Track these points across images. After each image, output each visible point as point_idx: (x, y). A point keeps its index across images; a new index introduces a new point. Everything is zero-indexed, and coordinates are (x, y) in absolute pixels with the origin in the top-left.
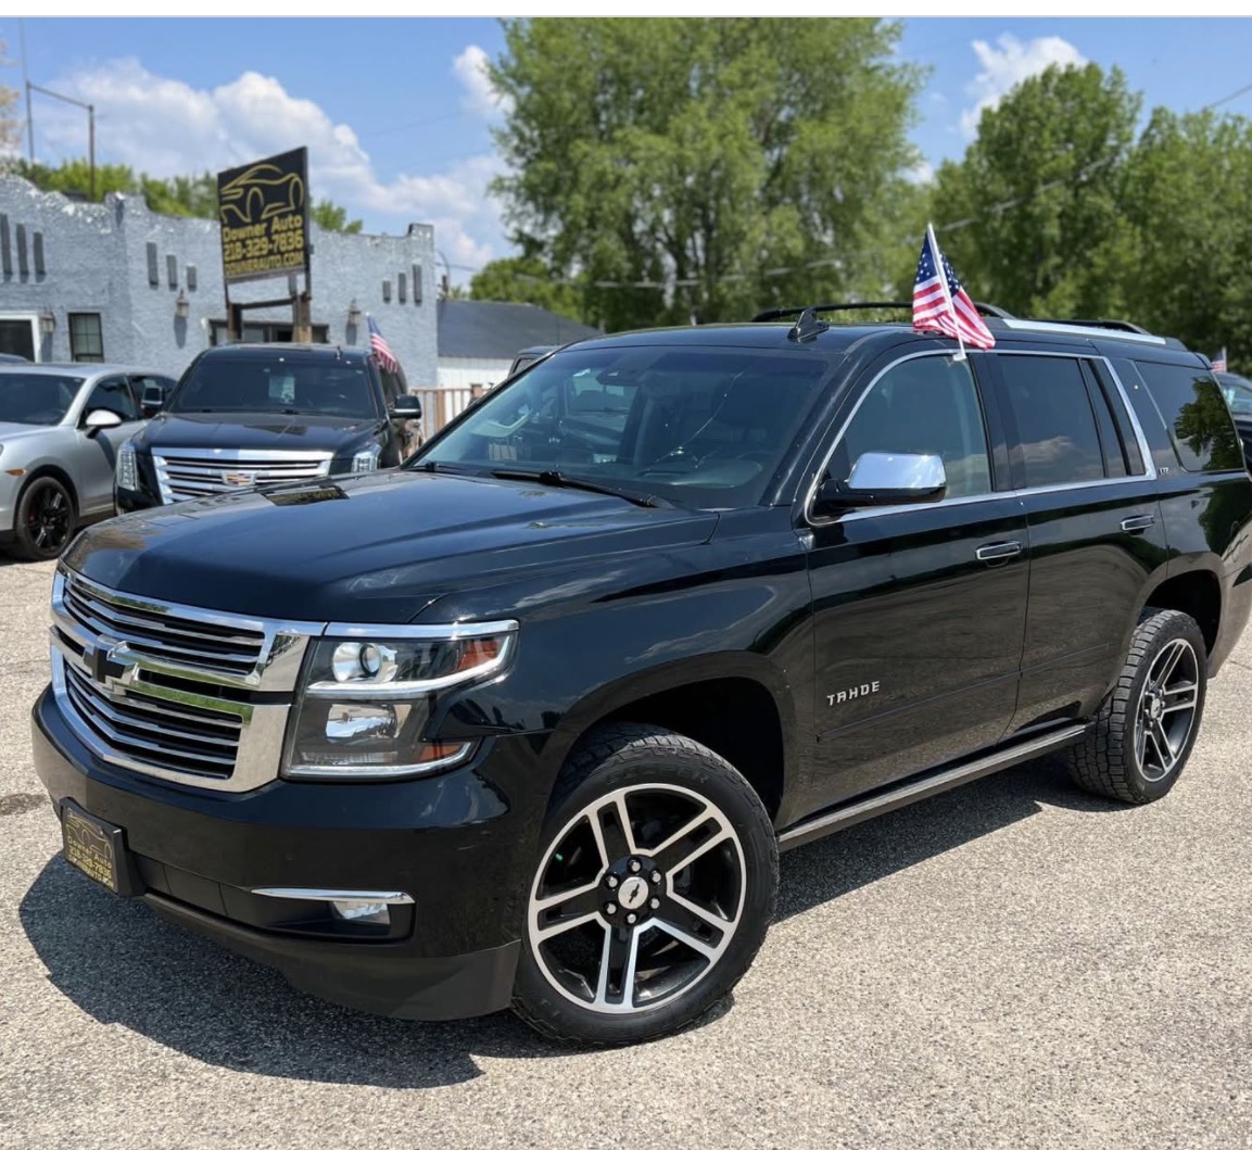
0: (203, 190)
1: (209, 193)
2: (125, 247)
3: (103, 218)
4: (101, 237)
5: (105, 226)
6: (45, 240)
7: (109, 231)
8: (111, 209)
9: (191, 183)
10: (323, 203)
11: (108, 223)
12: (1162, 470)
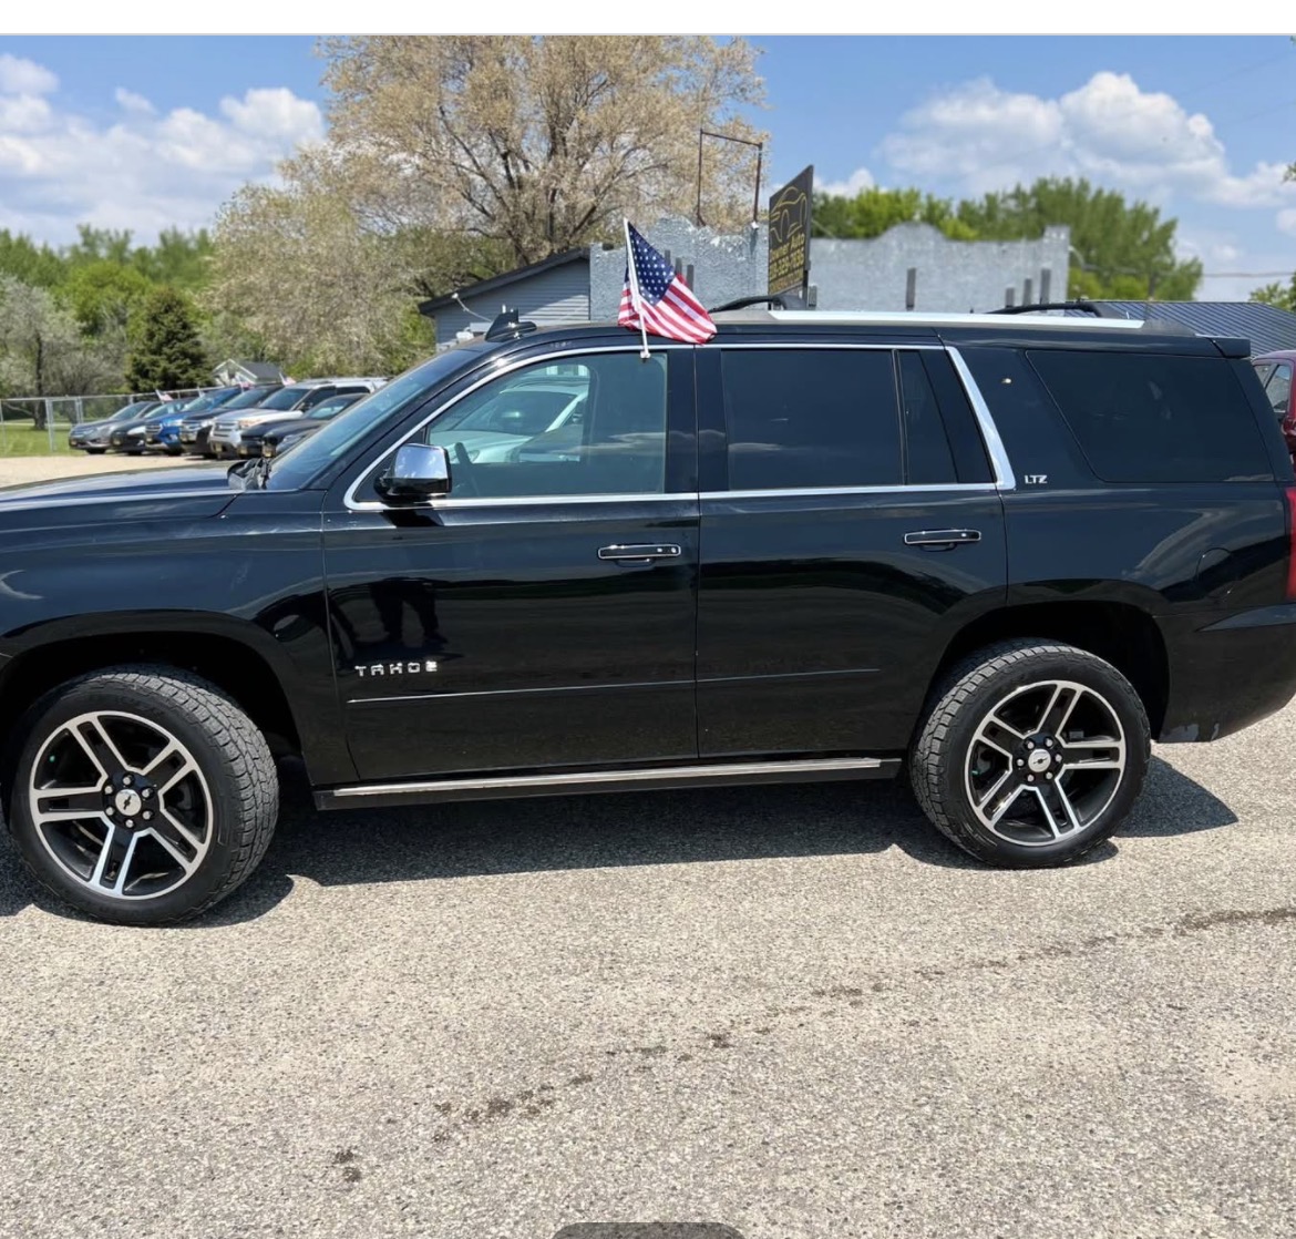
0: (1012, 204)
1: (1017, 206)
2: (755, 273)
3: (740, 246)
4: (737, 265)
5: (741, 255)
6: (696, 271)
7: (744, 259)
8: (747, 238)
9: (1000, 197)
10: (1136, 203)
11: (744, 252)
12: (1030, 479)
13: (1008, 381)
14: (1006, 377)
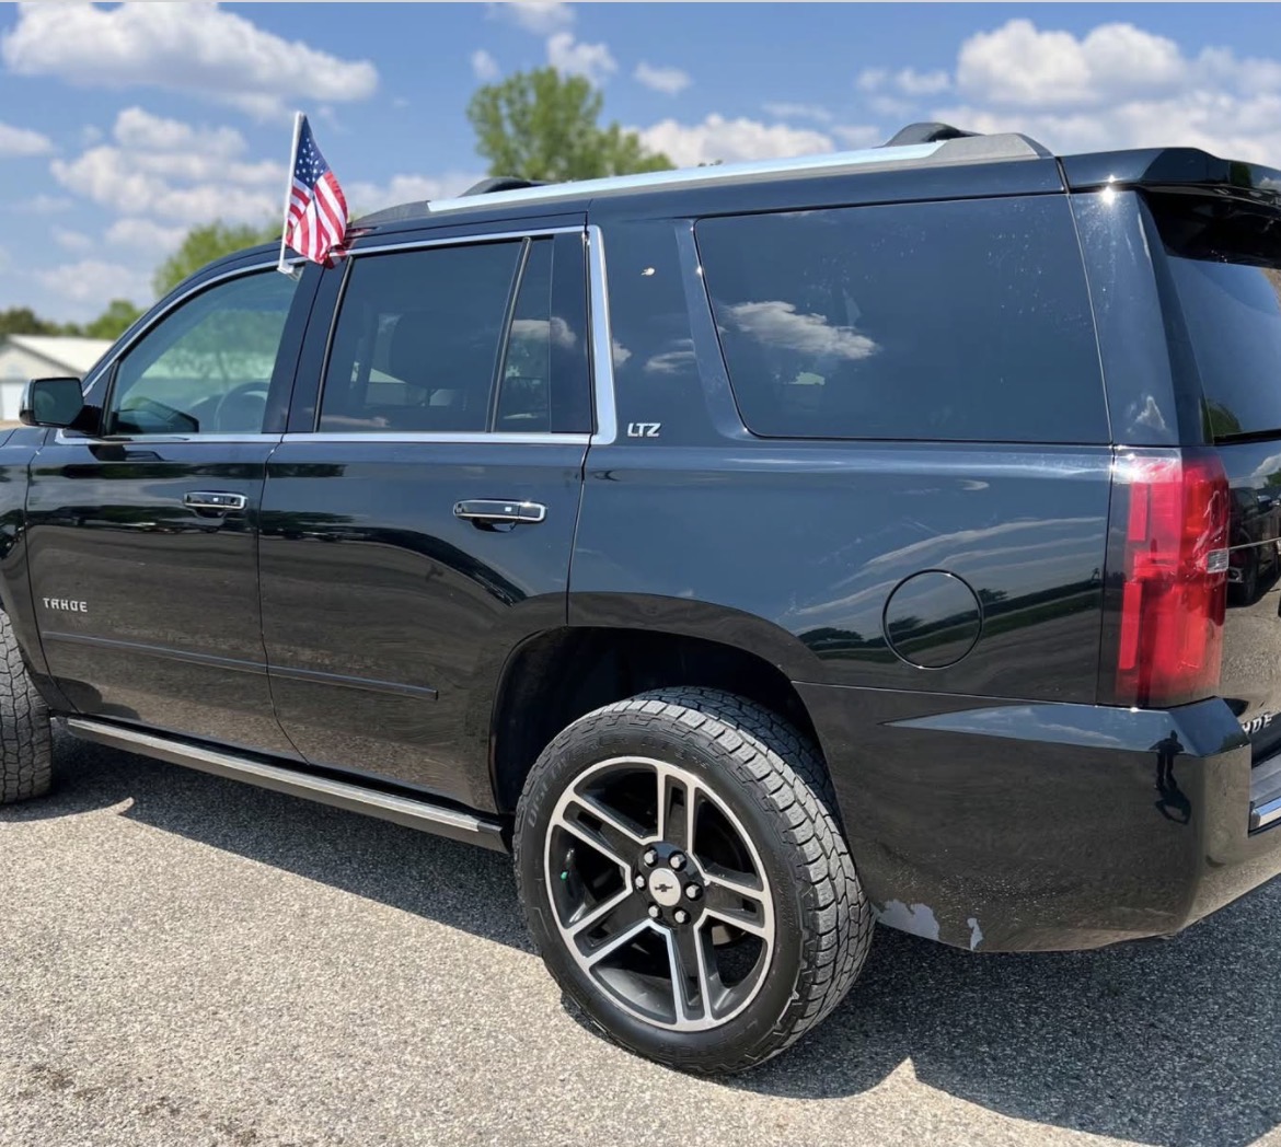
12: (635, 429)
13: (650, 271)
14: (647, 268)
